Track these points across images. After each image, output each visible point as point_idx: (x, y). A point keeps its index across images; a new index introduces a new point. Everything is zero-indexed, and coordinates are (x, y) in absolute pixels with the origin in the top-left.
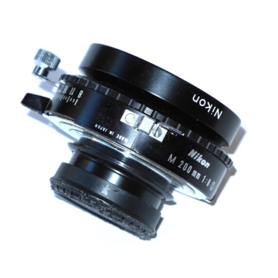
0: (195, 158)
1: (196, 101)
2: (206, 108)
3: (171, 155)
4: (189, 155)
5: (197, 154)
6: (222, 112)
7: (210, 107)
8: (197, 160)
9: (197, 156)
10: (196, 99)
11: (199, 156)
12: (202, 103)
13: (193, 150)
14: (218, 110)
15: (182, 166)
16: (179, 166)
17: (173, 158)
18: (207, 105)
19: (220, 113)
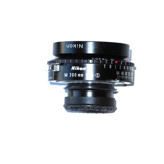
0: (75, 69)
1: (69, 47)
2: (74, 47)
3: (65, 74)
4: (72, 69)
5: (75, 67)
6: (82, 45)
7: (75, 46)
8: (77, 70)
9: (76, 68)
10: (68, 46)
11: (77, 68)
12: (71, 46)
13: (73, 67)
14: (80, 45)
15: (71, 75)
16: (70, 76)
17: (66, 74)
18: (73, 46)
19: (82, 46)
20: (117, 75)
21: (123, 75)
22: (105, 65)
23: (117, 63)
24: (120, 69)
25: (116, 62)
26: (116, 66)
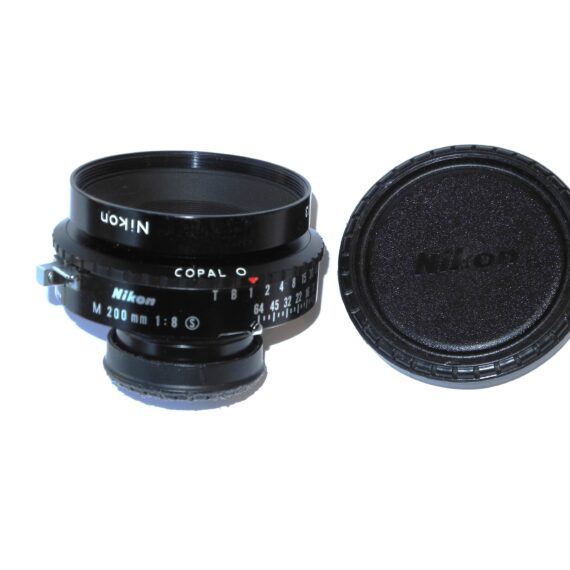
0: (124, 299)
1: (106, 220)
2: (121, 225)
3: (94, 303)
4: (113, 296)
6: (147, 223)
7: (125, 223)
9: (125, 295)
11: (128, 294)
12: (113, 222)
13: (116, 289)
14: (139, 223)
15: (112, 314)
16: (109, 315)
17: (97, 306)
18: (120, 222)
19: (145, 225)
20: (256, 316)
21: (277, 309)
22: (215, 292)
23: (257, 282)
24: (267, 294)
25: (254, 280)
26: (251, 290)
